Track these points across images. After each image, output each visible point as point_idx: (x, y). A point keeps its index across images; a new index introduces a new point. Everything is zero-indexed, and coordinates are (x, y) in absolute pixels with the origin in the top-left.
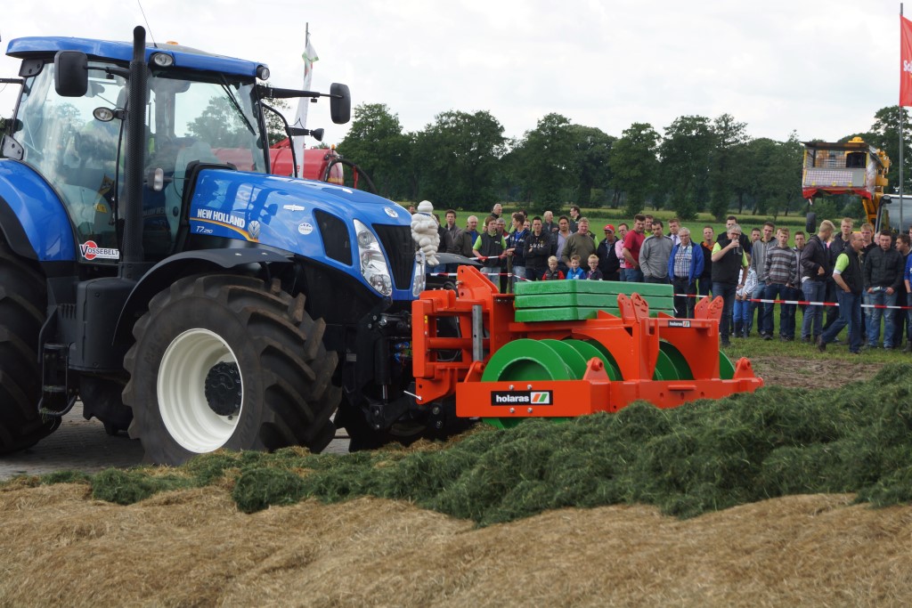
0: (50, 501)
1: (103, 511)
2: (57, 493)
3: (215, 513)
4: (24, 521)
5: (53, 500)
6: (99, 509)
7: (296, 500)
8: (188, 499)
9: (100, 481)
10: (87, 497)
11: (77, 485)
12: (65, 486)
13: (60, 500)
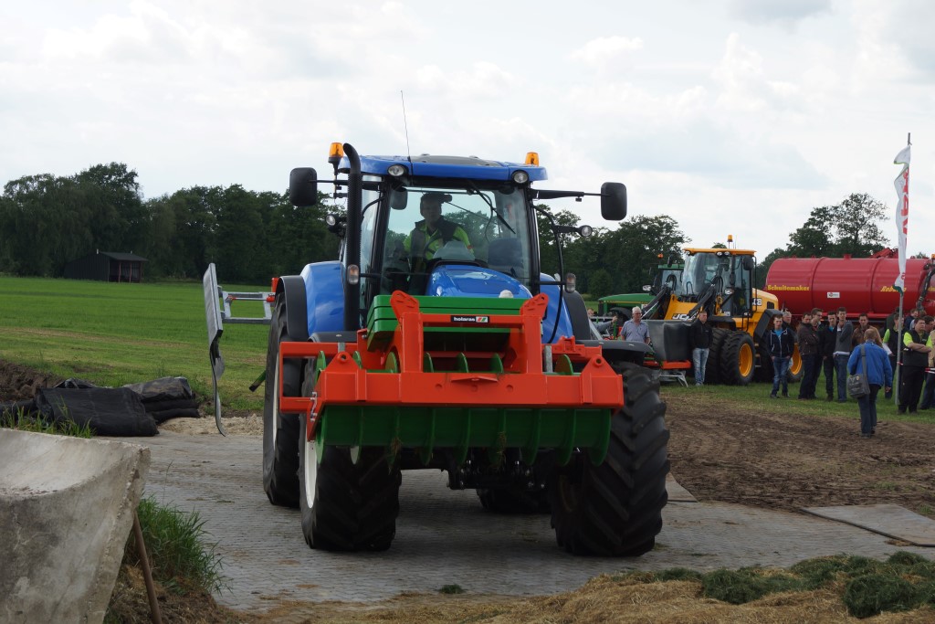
0: (663, 597)
1: (716, 608)
2: (670, 589)
3: (827, 616)
4: (640, 615)
5: (666, 596)
6: (712, 607)
7: (908, 607)
8: (799, 601)
9: (712, 581)
10: (699, 595)
11: (689, 583)
12: (678, 583)
13: (673, 597)
